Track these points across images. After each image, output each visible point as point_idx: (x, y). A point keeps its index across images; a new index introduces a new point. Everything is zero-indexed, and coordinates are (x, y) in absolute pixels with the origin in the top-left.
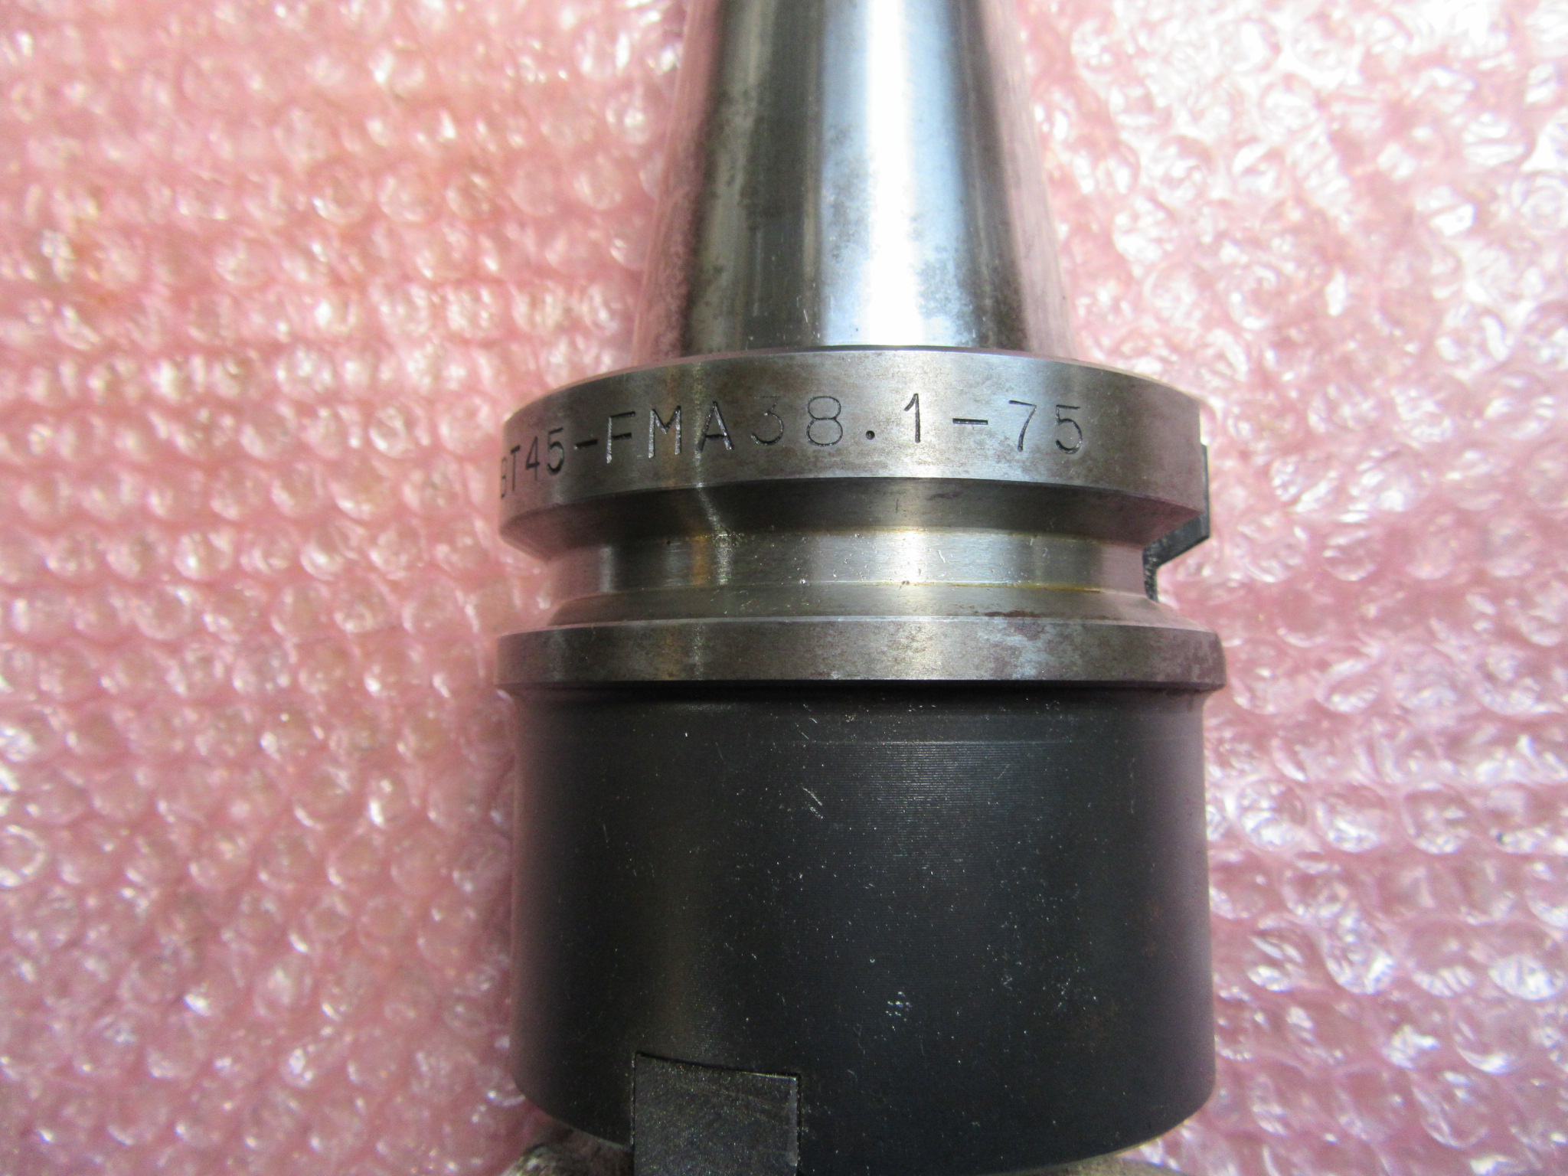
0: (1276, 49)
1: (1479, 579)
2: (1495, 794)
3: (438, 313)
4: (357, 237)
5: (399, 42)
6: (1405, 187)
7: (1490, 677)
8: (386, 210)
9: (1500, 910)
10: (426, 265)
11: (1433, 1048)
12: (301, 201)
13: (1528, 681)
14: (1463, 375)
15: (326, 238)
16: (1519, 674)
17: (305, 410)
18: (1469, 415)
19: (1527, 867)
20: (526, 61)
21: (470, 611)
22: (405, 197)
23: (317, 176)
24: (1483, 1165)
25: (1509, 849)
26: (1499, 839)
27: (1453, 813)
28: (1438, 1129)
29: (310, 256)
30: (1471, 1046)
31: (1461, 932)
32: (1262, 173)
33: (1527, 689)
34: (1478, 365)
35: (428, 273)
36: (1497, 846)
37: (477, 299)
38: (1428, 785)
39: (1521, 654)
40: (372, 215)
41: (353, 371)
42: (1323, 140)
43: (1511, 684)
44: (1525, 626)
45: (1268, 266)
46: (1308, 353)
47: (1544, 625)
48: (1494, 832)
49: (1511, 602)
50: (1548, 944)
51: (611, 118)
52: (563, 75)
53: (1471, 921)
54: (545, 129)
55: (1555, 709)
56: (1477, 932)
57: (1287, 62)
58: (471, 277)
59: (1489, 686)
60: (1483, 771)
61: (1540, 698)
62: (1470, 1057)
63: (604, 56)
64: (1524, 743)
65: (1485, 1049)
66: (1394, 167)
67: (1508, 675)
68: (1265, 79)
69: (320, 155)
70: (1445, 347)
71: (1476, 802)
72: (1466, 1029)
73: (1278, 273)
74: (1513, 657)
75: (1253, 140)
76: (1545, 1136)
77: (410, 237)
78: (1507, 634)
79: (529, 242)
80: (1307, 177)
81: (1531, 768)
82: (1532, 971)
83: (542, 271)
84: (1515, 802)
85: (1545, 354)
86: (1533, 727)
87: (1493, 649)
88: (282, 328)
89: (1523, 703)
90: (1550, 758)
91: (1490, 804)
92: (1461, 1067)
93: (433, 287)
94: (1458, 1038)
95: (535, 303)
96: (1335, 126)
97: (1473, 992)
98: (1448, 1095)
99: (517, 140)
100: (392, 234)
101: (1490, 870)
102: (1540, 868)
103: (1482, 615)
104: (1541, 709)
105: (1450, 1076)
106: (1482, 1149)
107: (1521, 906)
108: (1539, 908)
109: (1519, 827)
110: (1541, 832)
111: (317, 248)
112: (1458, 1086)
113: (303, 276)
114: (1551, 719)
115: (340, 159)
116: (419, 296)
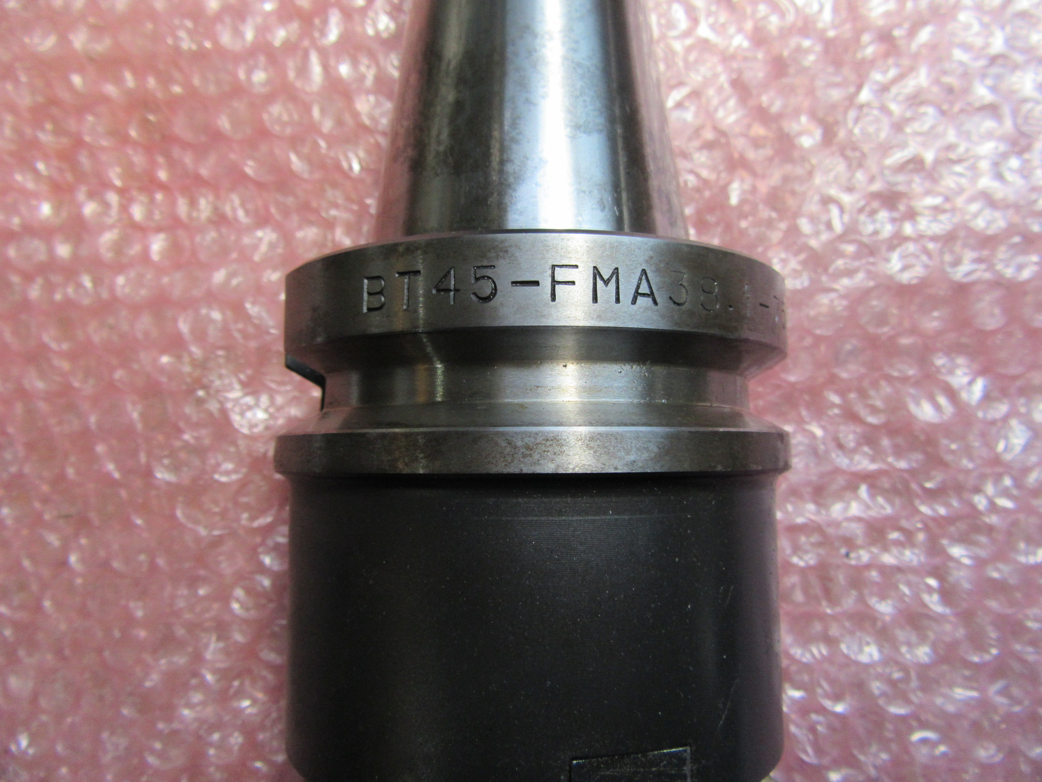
0: (695, 21)
1: (832, 380)
2: (845, 524)
3: (124, 208)
4: (68, 157)
5: (91, 20)
6: (780, 116)
7: (840, 446)
8: (87, 139)
9: (849, 602)
10: (115, 176)
11: (802, 698)
12: (28, 131)
13: (866, 449)
14: (813, 243)
15: (46, 157)
16: (859, 444)
17: (28, 278)
18: (819, 271)
19: (866, 574)
20: (182, 34)
21: (135, 415)
22: (100, 129)
23: (39, 114)
24: (834, 776)
25: (853, 562)
26: (847, 555)
27: (815, 538)
28: (806, 752)
29: (36, 171)
30: (827, 696)
31: (822, 617)
32: (687, 109)
33: (865, 454)
34: (825, 237)
35: (118, 183)
36: (846, 560)
37: (152, 200)
38: (800, 520)
39: (859, 430)
40: (79, 143)
41: (63, 250)
42: (727, 86)
43: (854, 451)
44: (863, 412)
45: (692, 172)
46: (719, 229)
47: (874, 410)
48: (843, 551)
49: (852, 396)
50: (879, 624)
51: (242, 75)
52: (208, 45)
53: (829, 611)
54: (196, 81)
55: (883, 466)
56: (834, 617)
57: (704, 31)
58: (150, 184)
59: (840, 453)
60: (836, 509)
61: (873, 460)
62: (827, 704)
63: (238, 33)
64: (863, 491)
65: (837, 697)
66: (772, 104)
67: (852, 445)
68: (689, 41)
69: (40, 99)
70: (805, 225)
71: (831, 531)
72: (825, 685)
73: (698, 176)
74: (855, 432)
75: (681, 84)
76: (876, 755)
77: (104, 158)
78: (851, 416)
79: (188, 160)
80: (716, 110)
81: (868, 507)
82: (868, 644)
83: (198, 180)
84: (857, 530)
85: (870, 228)
86: (869, 478)
87: (842, 428)
88: (16, 221)
89: (865, 464)
90: (880, 500)
91: (840, 532)
92: (822, 710)
93: (122, 192)
94: (819, 691)
95: (193, 203)
96: (734, 76)
97: (829, 659)
98: (812, 729)
99: (177, 89)
100: (92, 156)
101: (841, 578)
102: (874, 574)
103: (834, 405)
104: (873, 467)
105: (814, 717)
106: (837, 764)
107: (861, 600)
108: (873, 601)
109: (861, 547)
110: (875, 550)
111: (41, 166)
112: (819, 723)
113: (30, 185)
114: (880, 473)
115: (54, 101)
116: (113, 198)
